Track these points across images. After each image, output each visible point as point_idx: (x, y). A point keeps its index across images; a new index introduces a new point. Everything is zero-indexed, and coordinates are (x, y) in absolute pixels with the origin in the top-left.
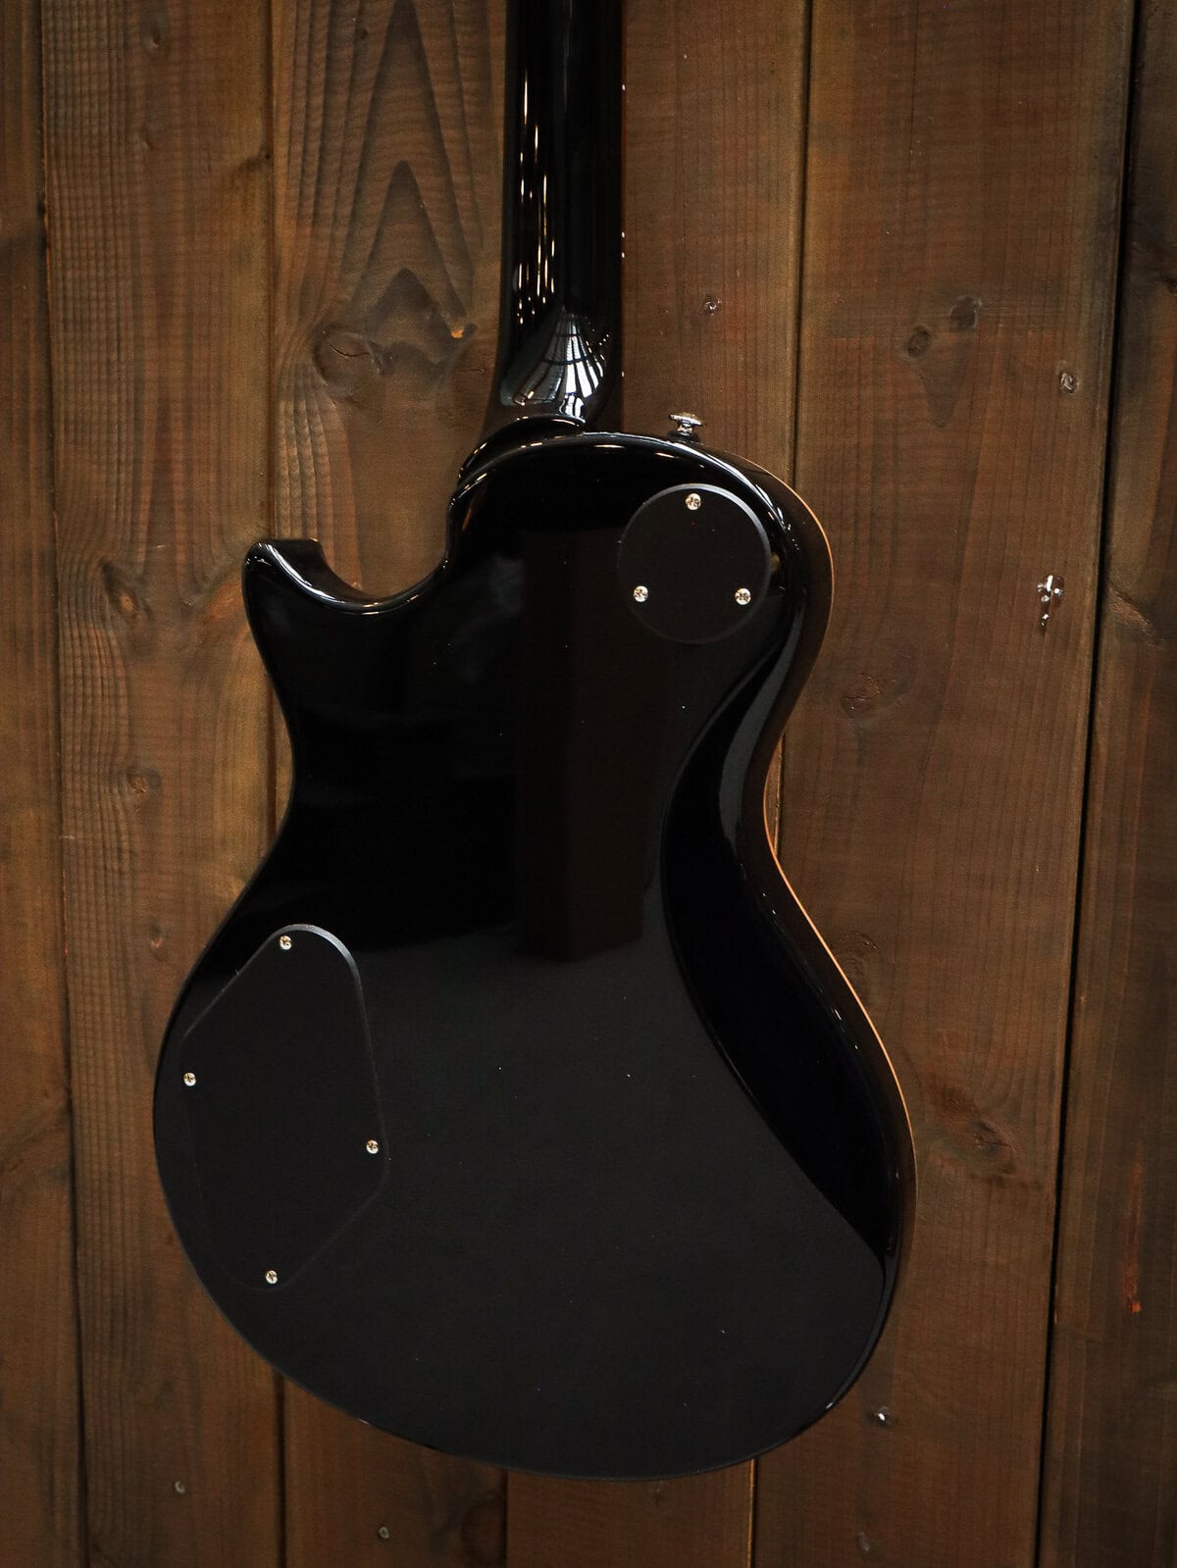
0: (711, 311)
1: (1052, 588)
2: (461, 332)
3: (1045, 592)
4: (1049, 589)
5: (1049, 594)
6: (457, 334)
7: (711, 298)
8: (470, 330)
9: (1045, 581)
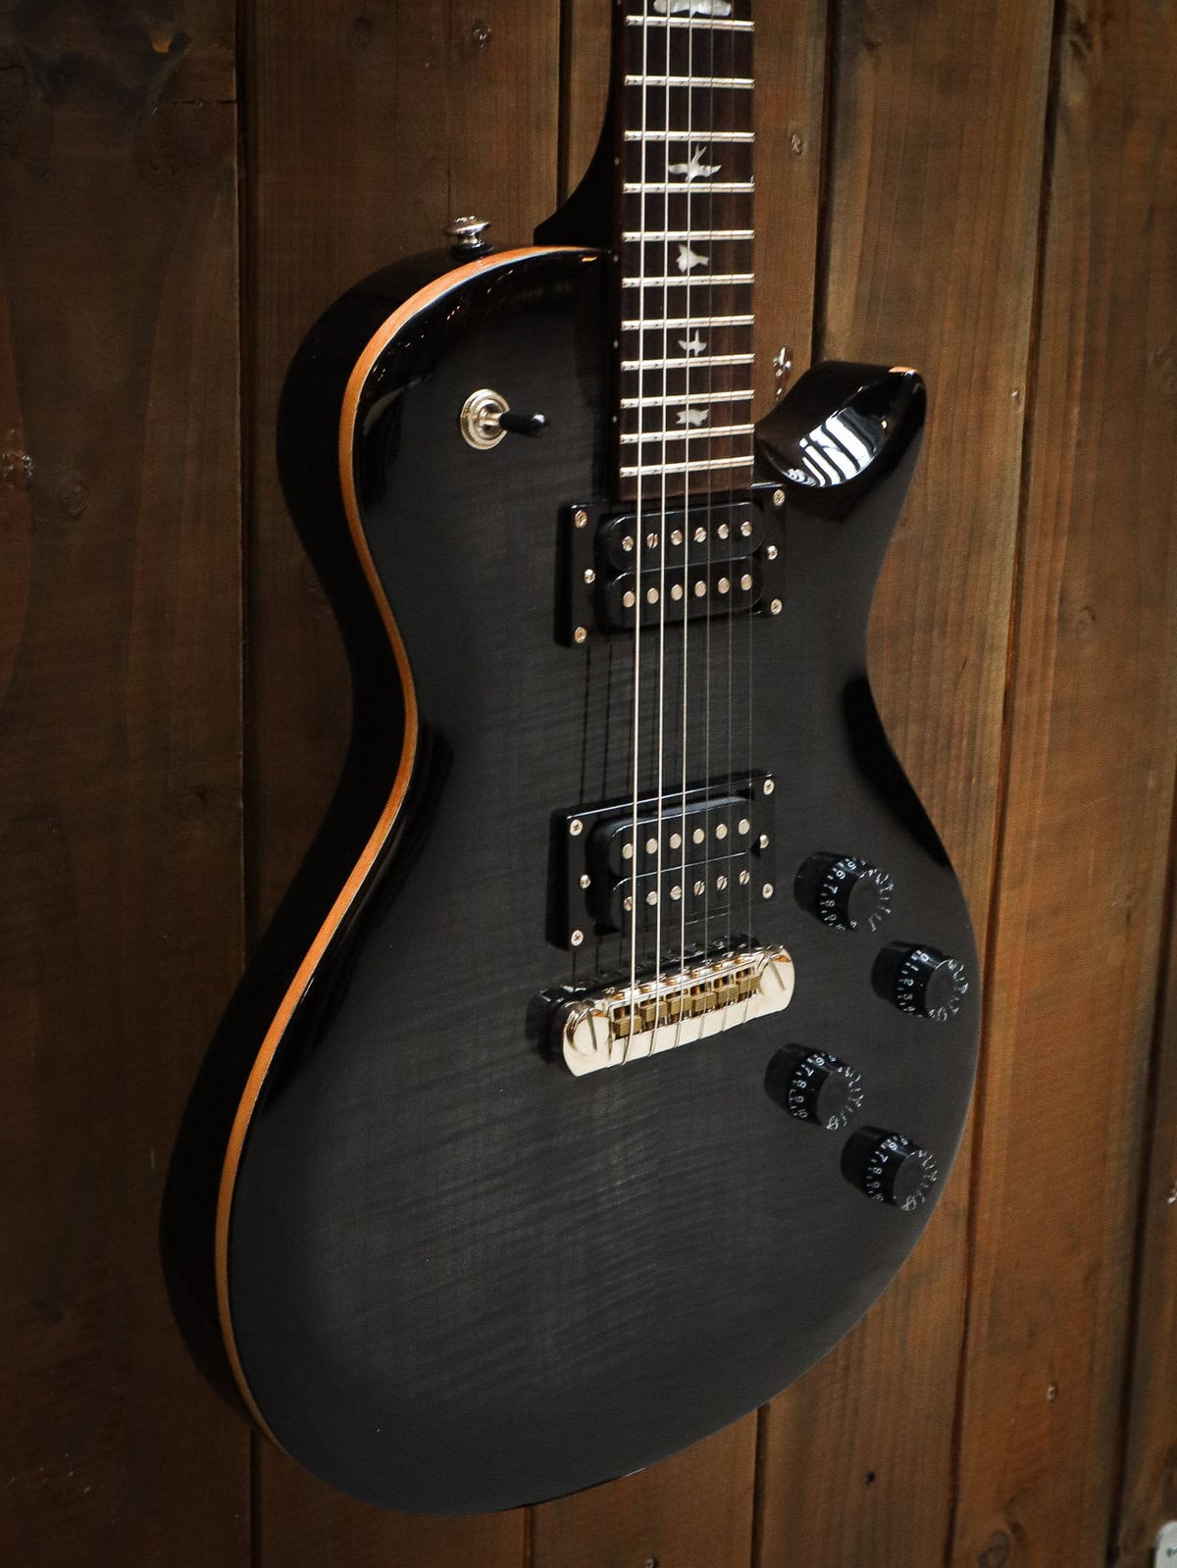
0: (481, 42)
1: (785, 361)
2: (167, 44)
3: (779, 367)
4: (781, 363)
5: (782, 367)
6: (162, 47)
7: (480, 25)
8: (179, 42)
9: (778, 354)
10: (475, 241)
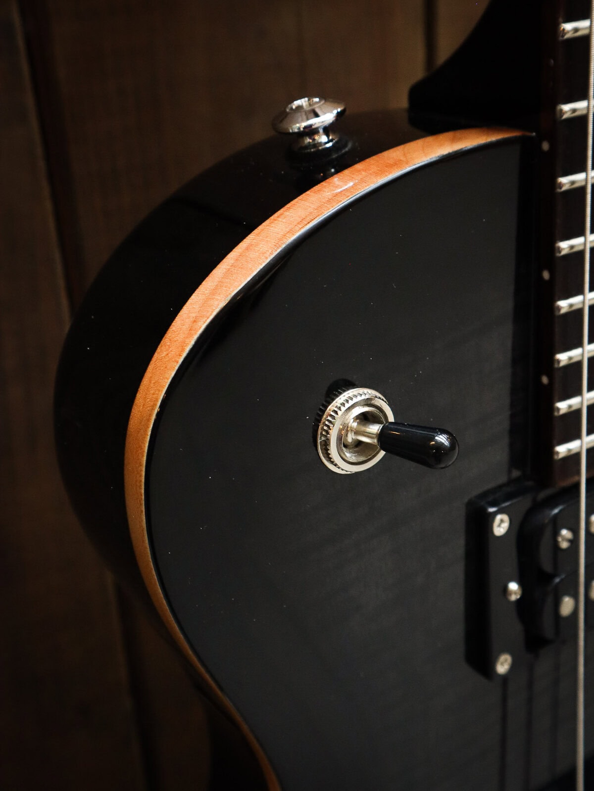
10: (324, 139)
